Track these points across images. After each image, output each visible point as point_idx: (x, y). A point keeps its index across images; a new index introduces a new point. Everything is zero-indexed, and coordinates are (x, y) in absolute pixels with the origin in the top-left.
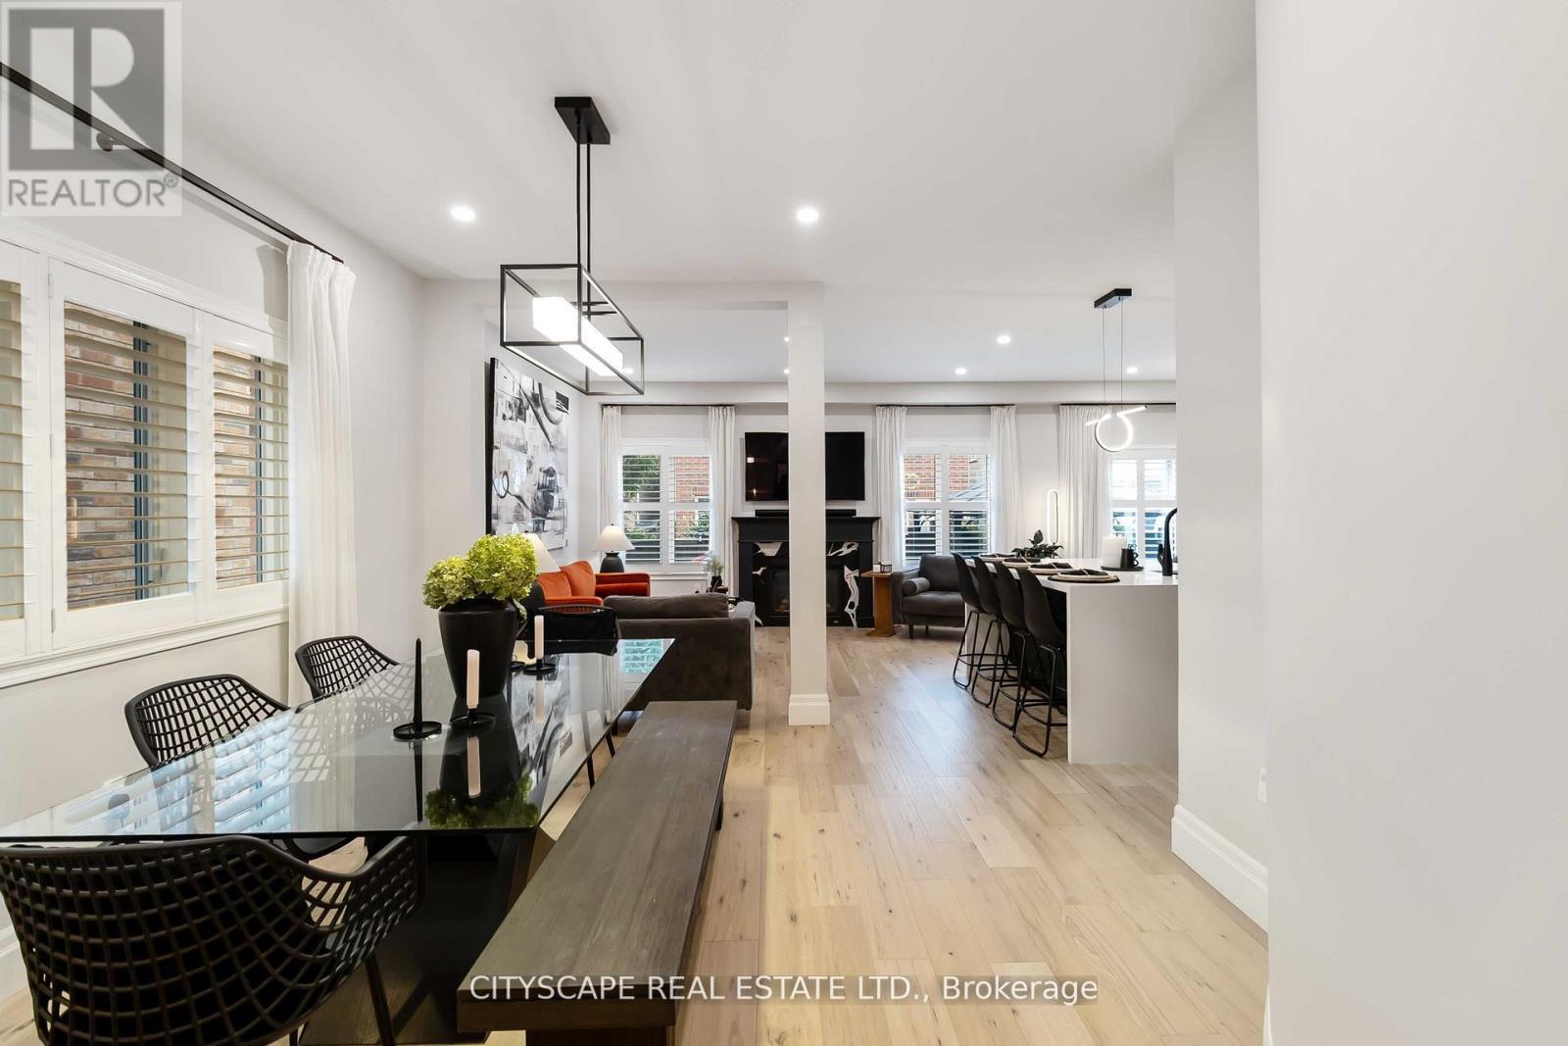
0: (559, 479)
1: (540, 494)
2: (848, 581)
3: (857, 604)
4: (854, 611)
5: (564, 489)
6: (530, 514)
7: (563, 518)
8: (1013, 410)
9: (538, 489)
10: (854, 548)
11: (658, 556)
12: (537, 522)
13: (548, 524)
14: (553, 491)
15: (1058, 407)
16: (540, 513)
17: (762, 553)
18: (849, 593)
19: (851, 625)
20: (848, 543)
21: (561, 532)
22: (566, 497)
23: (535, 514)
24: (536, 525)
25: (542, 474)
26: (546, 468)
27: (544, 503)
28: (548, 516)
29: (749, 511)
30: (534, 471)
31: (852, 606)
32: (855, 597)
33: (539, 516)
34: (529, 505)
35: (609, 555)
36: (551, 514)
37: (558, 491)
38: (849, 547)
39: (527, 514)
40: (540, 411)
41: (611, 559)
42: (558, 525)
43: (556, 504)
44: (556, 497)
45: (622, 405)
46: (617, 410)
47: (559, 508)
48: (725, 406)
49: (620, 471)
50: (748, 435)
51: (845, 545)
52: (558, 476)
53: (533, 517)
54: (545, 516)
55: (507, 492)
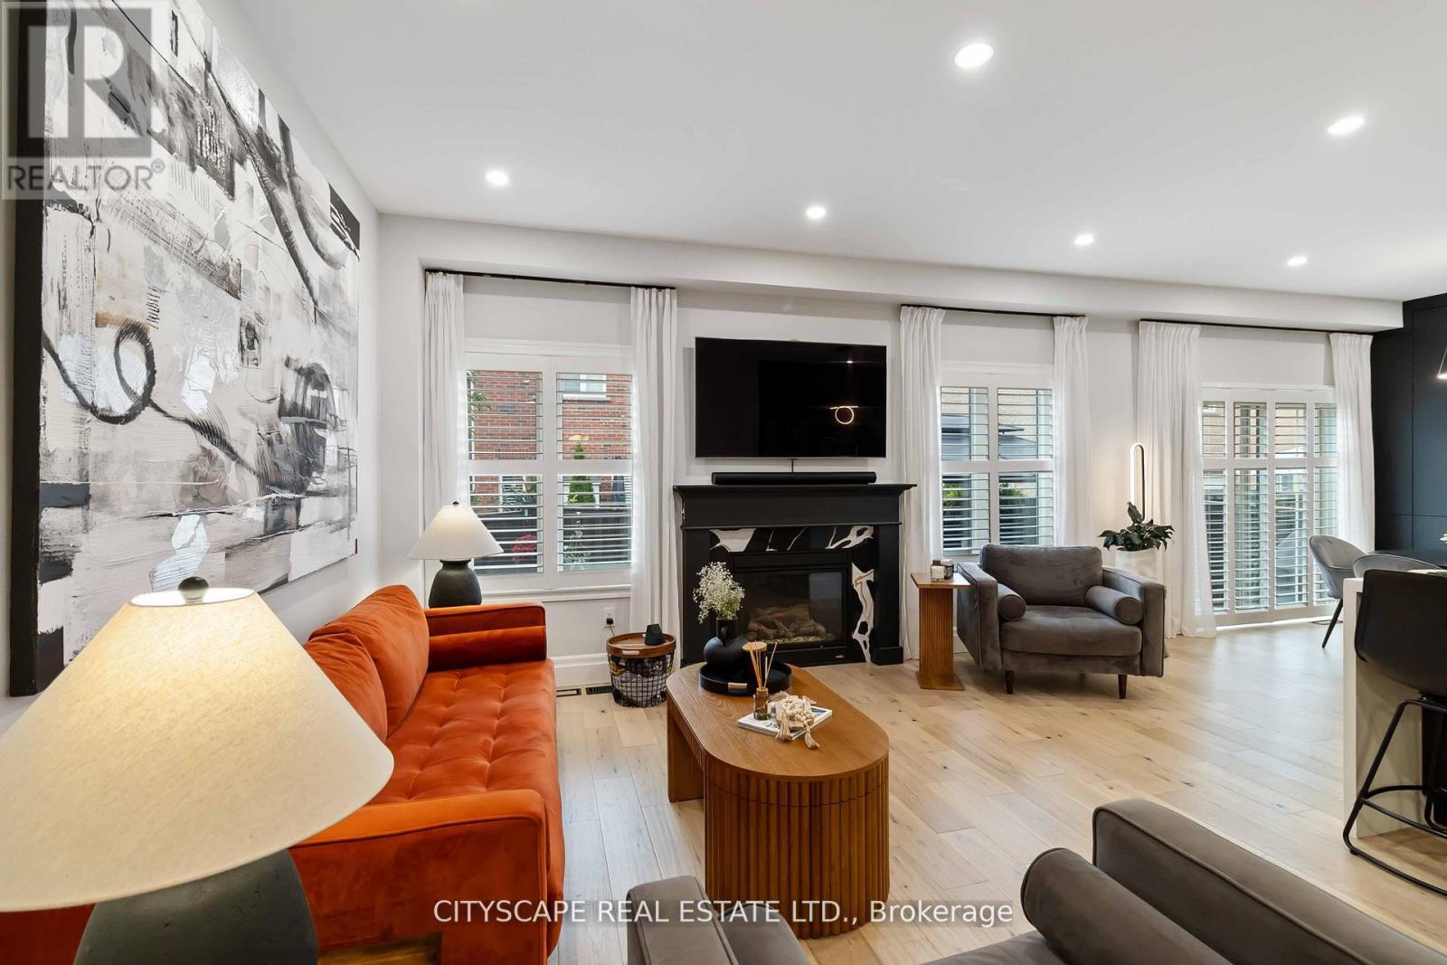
0: (338, 399)
1: (286, 428)
2: (857, 588)
3: (870, 626)
4: (866, 637)
5: (350, 423)
6: (253, 483)
7: (348, 492)
8: (1085, 322)
9: (282, 412)
10: (867, 535)
11: (533, 560)
12: (279, 505)
13: (311, 508)
14: (323, 426)
15: (1136, 324)
16: (286, 478)
17: (722, 548)
18: (859, 608)
19: (864, 660)
20: (860, 528)
21: (343, 525)
22: (354, 445)
23: (268, 481)
24: (274, 515)
25: (291, 376)
26: (304, 364)
27: (297, 453)
28: (312, 487)
29: (701, 474)
30: (264, 363)
31: (863, 629)
32: (867, 615)
33: (282, 486)
34: (250, 454)
35: (448, 565)
36: (318, 482)
37: (335, 428)
38: (860, 533)
39: (241, 483)
40: (285, 198)
41: (453, 573)
42: (337, 508)
43: (330, 458)
44: (332, 440)
45: (465, 273)
46: (457, 283)
47: (340, 470)
48: (660, 288)
49: (462, 399)
50: (699, 341)
51: (854, 531)
52: (337, 393)
53: (265, 490)
54: (300, 488)
55: (146, 400)
